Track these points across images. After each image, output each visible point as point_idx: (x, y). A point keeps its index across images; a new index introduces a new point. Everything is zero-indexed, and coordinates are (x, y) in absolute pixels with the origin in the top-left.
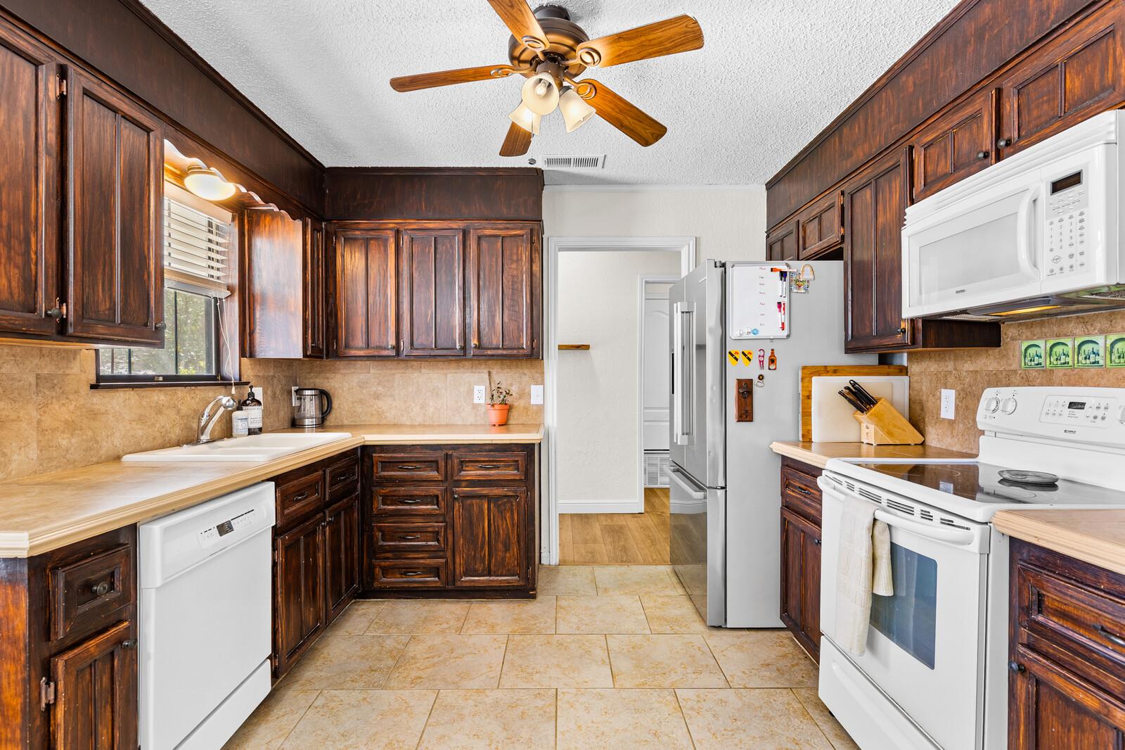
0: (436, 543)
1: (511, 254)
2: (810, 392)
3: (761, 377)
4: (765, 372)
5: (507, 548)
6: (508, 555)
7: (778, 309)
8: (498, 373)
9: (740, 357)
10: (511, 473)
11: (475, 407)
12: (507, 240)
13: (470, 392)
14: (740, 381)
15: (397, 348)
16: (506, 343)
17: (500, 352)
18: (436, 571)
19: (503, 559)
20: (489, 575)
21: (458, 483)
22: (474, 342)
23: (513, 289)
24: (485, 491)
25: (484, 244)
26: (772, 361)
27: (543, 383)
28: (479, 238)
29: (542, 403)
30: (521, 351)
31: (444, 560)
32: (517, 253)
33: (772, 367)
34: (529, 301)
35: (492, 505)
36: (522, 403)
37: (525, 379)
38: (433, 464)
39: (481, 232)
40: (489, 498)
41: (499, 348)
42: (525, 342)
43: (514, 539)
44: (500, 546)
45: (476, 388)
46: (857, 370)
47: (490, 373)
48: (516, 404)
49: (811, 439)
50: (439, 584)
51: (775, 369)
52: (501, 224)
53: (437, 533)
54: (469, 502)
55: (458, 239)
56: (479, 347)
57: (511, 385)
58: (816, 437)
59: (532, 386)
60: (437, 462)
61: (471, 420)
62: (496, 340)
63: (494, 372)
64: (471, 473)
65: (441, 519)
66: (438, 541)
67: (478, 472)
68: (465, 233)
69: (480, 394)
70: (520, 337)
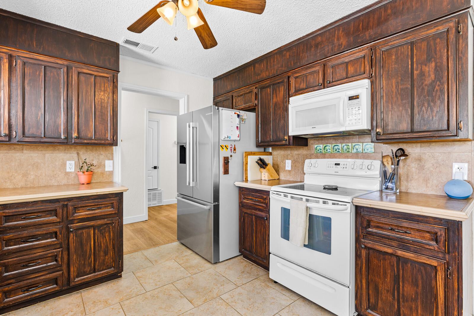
0: (55, 263)
1: (100, 87)
2: (247, 161)
3: (231, 156)
4: (233, 154)
5: (106, 253)
6: (107, 257)
7: (236, 129)
8: (83, 153)
9: (224, 147)
10: (109, 210)
11: (67, 174)
12: (98, 78)
13: (64, 165)
14: (225, 158)
15: (9, 135)
16: (97, 136)
17: (93, 141)
18: (55, 281)
19: (104, 260)
20: (94, 272)
21: (72, 222)
22: (75, 135)
23: (101, 106)
24: (92, 223)
25: (82, 78)
26: (235, 149)
27: (112, 159)
28: (79, 73)
29: (113, 170)
30: (107, 141)
31: (61, 272)
32: (104, 87)
33: (235, 152)
34: (112, 114)
35: (96, 231)
36: (100, 170)
37: (102, 157)
38: (54, 212)
39: (80, 70)
40: (94, 227)
41: (92, 139)
42: (109, 136)
43: (111, 247)
44: (102, 254)
45: (68, 163)
46: (260, 153)
47: (78, 154)
48: (95, 171)
49: (248, 180)
50: (57, 289)
51: (235, 153)
52: (95, 69)
53: (56, 256)
54: (80, 231)
55: (64, 70)
56: (78, 138)
57: (93, 160)
58: (249, 179)
59: (106, 161)
60: (56, 210)
61: (64, 182)
62: (91, 134)
63: (81, 153)
64: (82, 214)
65: (58, 246)
66: (56, 261)
67: (87, 213)
68: (68, 68)
69: (71, 166)
70: (105, 134)
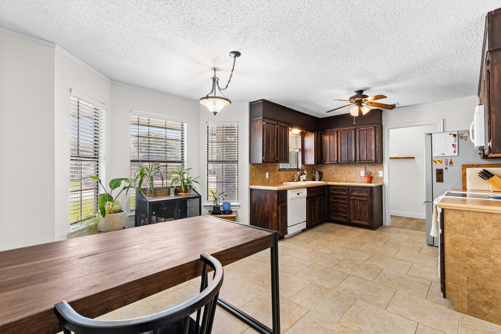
0: (345, 211)
1: (369, 134)
2: (466, 173)
3: (446, 168)
4: (448, 167)
5: (365, 214)
6: (365, 216)
7: (452, 147)
8: (368, 167)
9: (438, 162)
10: (366, 194)
11: (361, 177)
12: (368, 131)
13: (360, 173)
14: (437, 170)
15: (337, 161)
16: (368, 159)
17: (366, 161)
18: (345, 218)
19: (364, 217)
20: (360, 221)
21: (351, 196)
22: (358, 159)
23: (370, 144)
24: (359, 198)
25: (361, 132)
26: (451, 163)
27: (383, 170)
28: (359, 131)
29: (383, 176)
30: (372, 161)
31: (347, 215)
32: (371, 134)
33: (451, 165)
34: (374, 147)
35: (361, 202)
36: (376, 176)
37: (377, 169)
38: (344, 190)
39: (360, 129)
40: (360, 201)
41: (365, 161)
42: (373, 158)
43: (367, 212)
44: (363, 214)
45: (361, 171)
47: (365, 167)
48: (374, 176)
49: (466, 188)
50: (346, 221)
51: (452, 166)
52: (366, 126)
53: (346, 208)
54: (354, 201)
55: (353, 132)
56: (359, 160)
57: (372, 171)
58: (468, 188)
59: (379, 171)
60: (345, 190)
61: (360, 181)
62: (365, 158)
63: (367, 167)
64: (355, 193)
65: (347, 205)
66: (346, 210)
67: (357, 193)
68: (355, 130)
69: (362, 173)
